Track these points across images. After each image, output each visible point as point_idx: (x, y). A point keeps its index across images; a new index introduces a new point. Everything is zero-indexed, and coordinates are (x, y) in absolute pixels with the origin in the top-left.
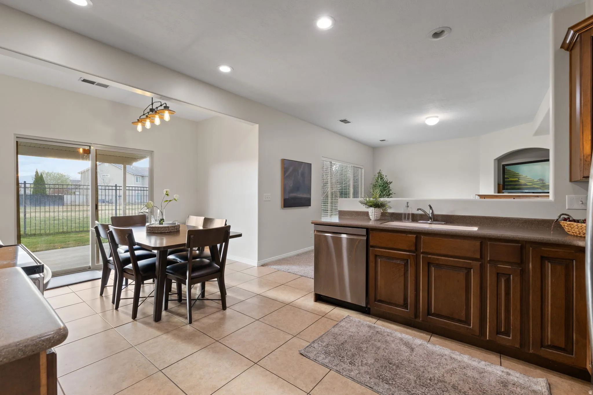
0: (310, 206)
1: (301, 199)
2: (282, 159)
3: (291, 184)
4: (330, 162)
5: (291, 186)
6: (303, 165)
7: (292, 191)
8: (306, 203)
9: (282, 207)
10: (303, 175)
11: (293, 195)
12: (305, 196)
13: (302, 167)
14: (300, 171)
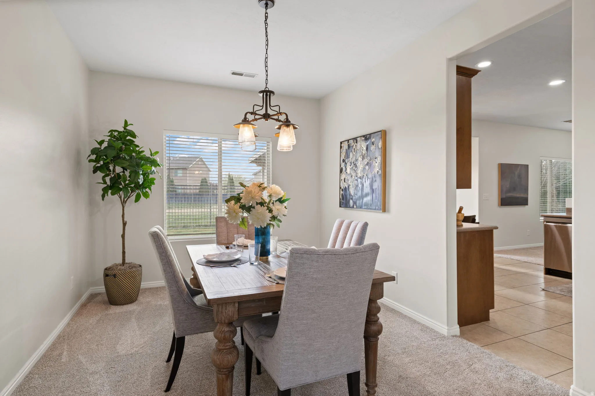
0: (527, 205)
1: (518, 198)
2: (499, 164)
3: (507, 184)
4: (550, 161)
5: (508, 186)
6: (519, 167)
7: (509, 191)
8: (524, 202)
9: (499, 205)
10: (519, 176)
11: (509, 195)
12: (522, 195)
13: (518, 169)
14: (516, 173)
